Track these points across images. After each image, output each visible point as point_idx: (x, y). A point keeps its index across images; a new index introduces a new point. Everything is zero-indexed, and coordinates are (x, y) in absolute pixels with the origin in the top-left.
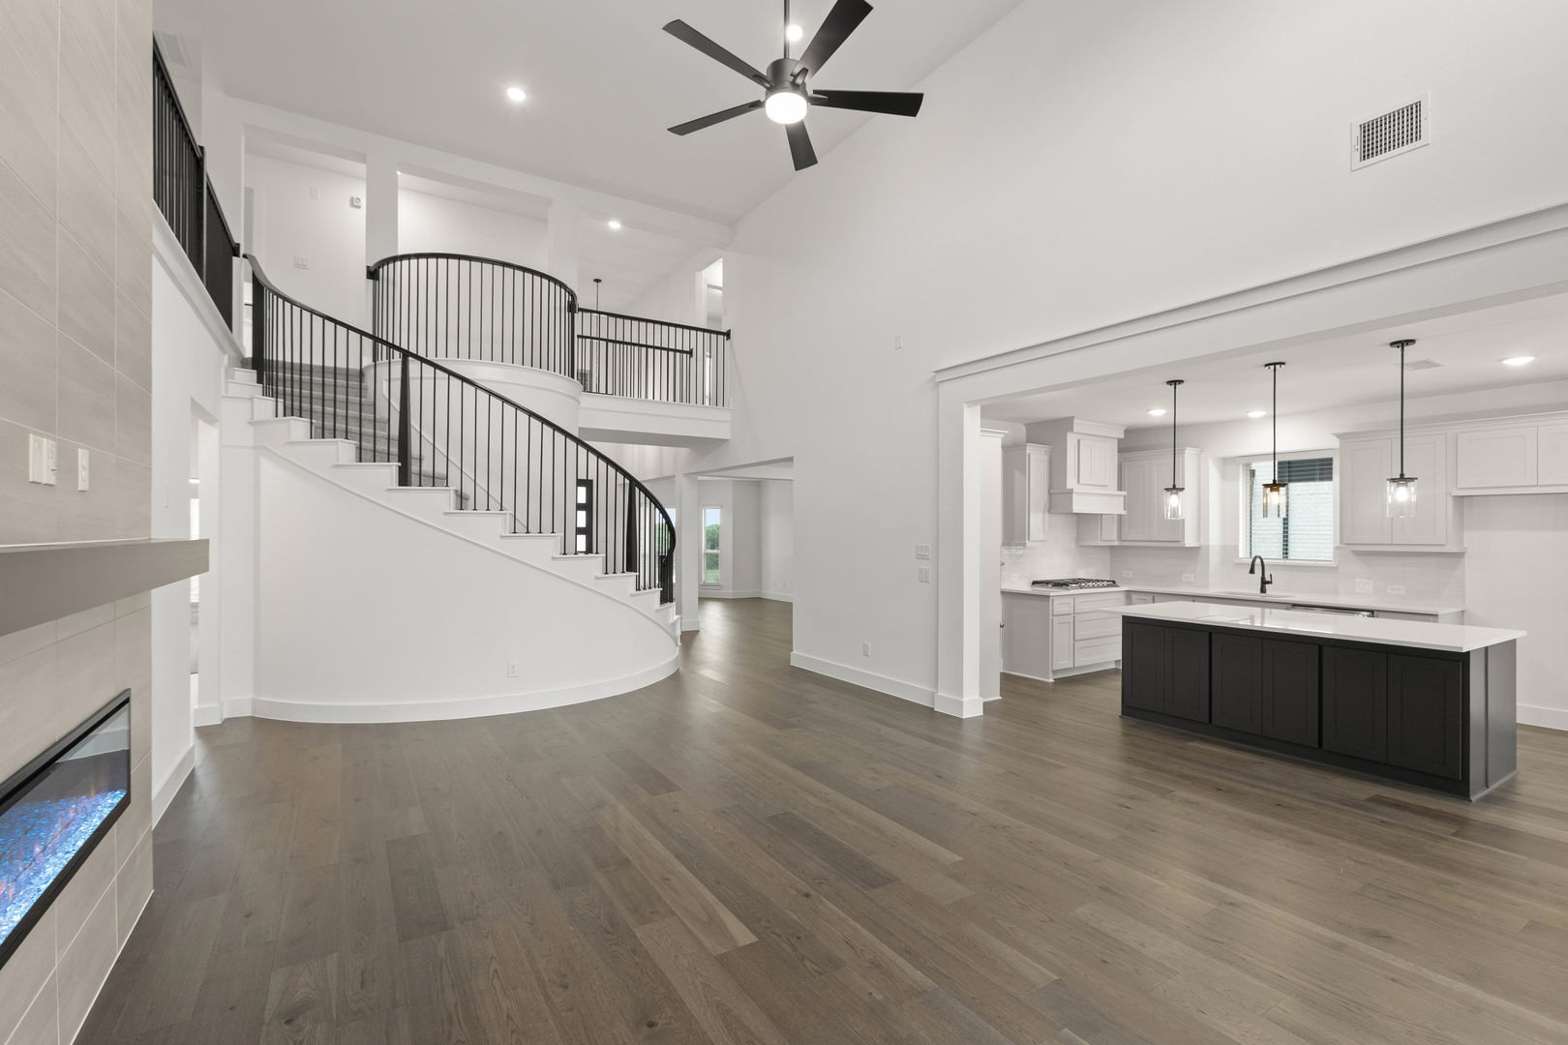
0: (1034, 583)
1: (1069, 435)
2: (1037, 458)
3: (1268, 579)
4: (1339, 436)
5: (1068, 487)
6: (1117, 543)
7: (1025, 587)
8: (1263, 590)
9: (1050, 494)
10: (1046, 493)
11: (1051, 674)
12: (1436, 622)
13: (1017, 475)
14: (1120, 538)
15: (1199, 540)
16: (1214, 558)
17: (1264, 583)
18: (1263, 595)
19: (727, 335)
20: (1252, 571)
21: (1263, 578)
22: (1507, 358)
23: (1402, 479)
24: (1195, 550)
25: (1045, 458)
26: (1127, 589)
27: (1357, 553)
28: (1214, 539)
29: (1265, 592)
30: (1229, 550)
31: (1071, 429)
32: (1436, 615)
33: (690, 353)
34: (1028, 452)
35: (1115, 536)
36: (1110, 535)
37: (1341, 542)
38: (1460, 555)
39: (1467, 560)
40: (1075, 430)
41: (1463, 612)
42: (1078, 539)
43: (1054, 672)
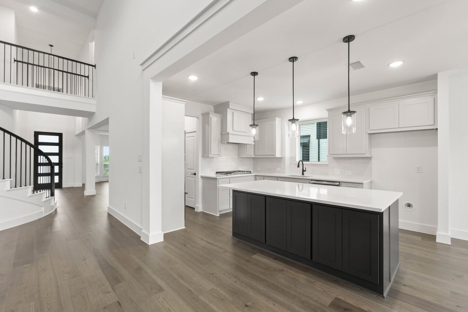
0: (217, 173)
1: (228, 110)
2: (215, 119)
3: (305, 169)
4: (328, 110)
5: (228, 132)
6: (253, 156)
7: (213, 175)
8: (303, 174)
9: (221, 134)
10: (220, 134)
11: (218, 212)
12: (362, 188)
13: (207, 125)
14: (254, 155)
15: (282, 154)
16: (287, 161)
17: (303, 171)
18: (303, 176)
19: (95, 66)
20: (298, 166)
21: (303, 169)
22: (391, 63)
23: (349, 113)
24: (280, 159)
25: (219, 120)
26: (255, 174)
27: (335, 158)
28: (287, 155)
29: (304, 175)
30: (293, 158)
31: (228, 107)
32: (363, 184)
33: (88, 77)
34: (210, 116)
35: (252, 154)
36: (250, 153)
37: (329, 153)
38: (370, 158)
39: (373, 161)
40: (230, 107)
41: (371, 181)
42: (239, 155)
43: (220, 211)
